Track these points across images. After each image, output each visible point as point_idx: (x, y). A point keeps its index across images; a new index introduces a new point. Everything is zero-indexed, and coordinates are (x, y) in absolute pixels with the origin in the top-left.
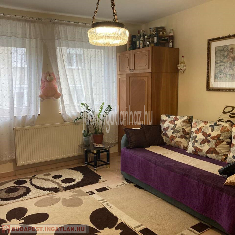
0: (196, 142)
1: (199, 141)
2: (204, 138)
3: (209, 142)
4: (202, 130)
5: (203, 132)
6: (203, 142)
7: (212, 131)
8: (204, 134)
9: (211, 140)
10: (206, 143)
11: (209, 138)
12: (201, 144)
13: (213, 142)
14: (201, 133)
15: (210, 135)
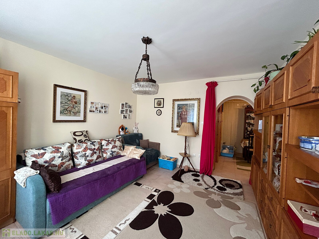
0: (87, 157)
1: (90, 155)
2: (92, 152)
3: (96, 153)
4: (88, 148)
5: (89, 149)
6: (92, 155)
7: (95, 146)
8: (91, 149)
9: (96, 151)
10: (94, 154)
11: (95, 151)
12: (91, 156)
13: (98, 152)
14: (88, 150)
15: (94, 149)
